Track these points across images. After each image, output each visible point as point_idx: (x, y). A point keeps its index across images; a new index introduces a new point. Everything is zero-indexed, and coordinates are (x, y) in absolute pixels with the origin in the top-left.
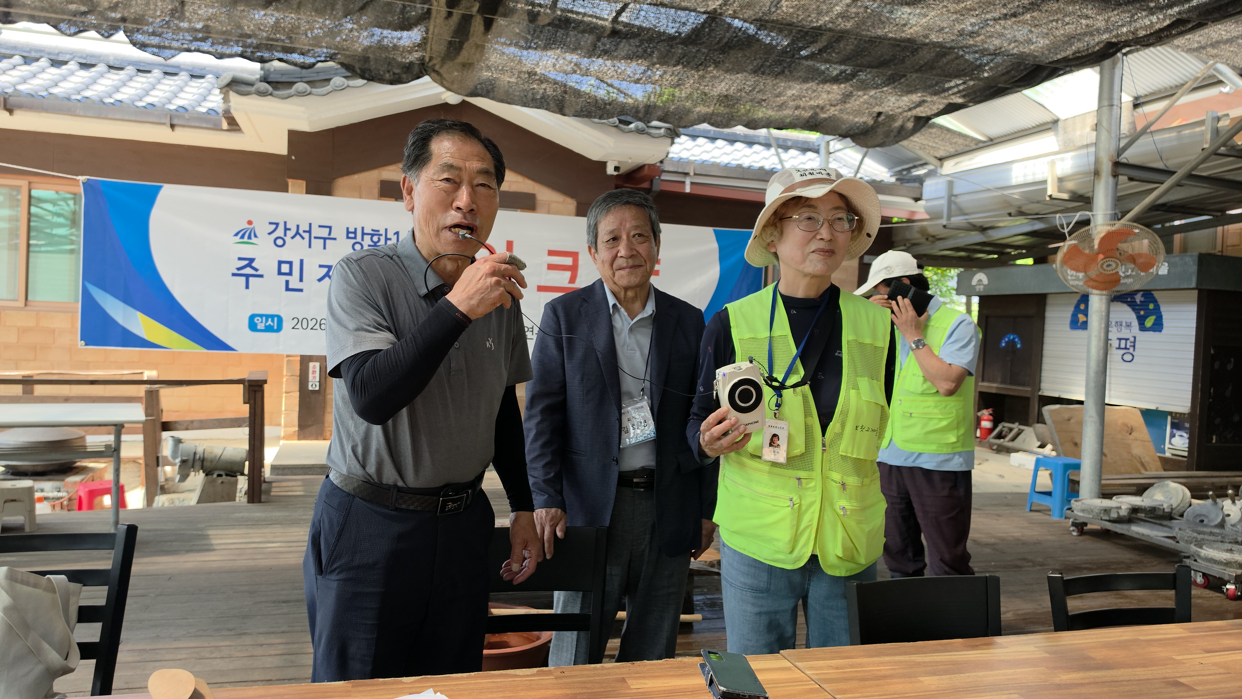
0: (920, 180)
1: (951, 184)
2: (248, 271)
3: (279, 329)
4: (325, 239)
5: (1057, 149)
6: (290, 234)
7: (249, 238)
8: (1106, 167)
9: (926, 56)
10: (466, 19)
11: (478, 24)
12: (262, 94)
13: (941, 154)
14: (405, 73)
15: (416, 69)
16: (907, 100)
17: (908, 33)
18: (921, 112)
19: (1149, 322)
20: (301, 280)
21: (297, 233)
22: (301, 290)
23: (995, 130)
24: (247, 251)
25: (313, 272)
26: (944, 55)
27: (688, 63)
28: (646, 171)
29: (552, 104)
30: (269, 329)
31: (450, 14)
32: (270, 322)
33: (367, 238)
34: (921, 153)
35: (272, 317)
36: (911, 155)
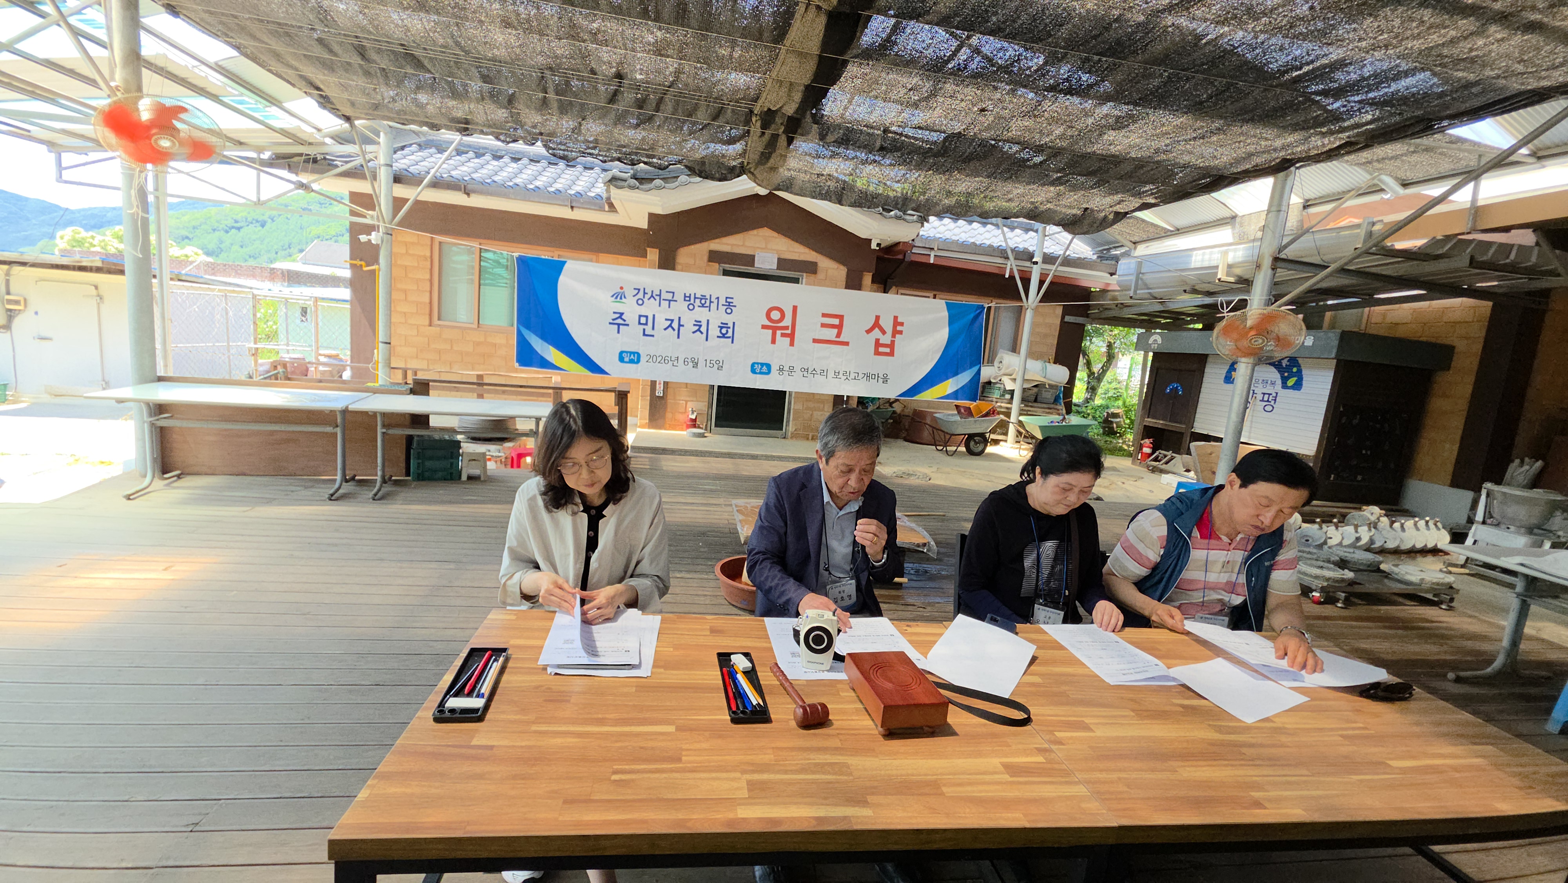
0: (1116, 259)
1: (1140, 264)
2: (620, 321)
3: (638, 361)
4: (670, 301)
5: (1231, 240)
6: (647, 296)
7: (621, 298)
8: (1267, 262)
9: (1127, 168)
10: (775, 137)
11: (783, 141)
12: (632, 188)
13: (1136, 239)
14: (730, 173)
15: (738, 171)
16: (1109, 200)
17: (1113, 150)
18: (1120, 208)
19: (1291, 382)
20: (653, 328)
21: (652, 296)
22: (653, 336)
23: (1181, 222)
24: (620, 308)
25: (661, 323)
26: (1142, 167)
27: (937, 170)
28: (900, 247)
29: (833, 198)
30: (631, 361)
31: (763, 133)
32: (632, 357)
33: (698, 301)
34: (1119, 238)
35: (634, 353)
36: (1111, 238)
